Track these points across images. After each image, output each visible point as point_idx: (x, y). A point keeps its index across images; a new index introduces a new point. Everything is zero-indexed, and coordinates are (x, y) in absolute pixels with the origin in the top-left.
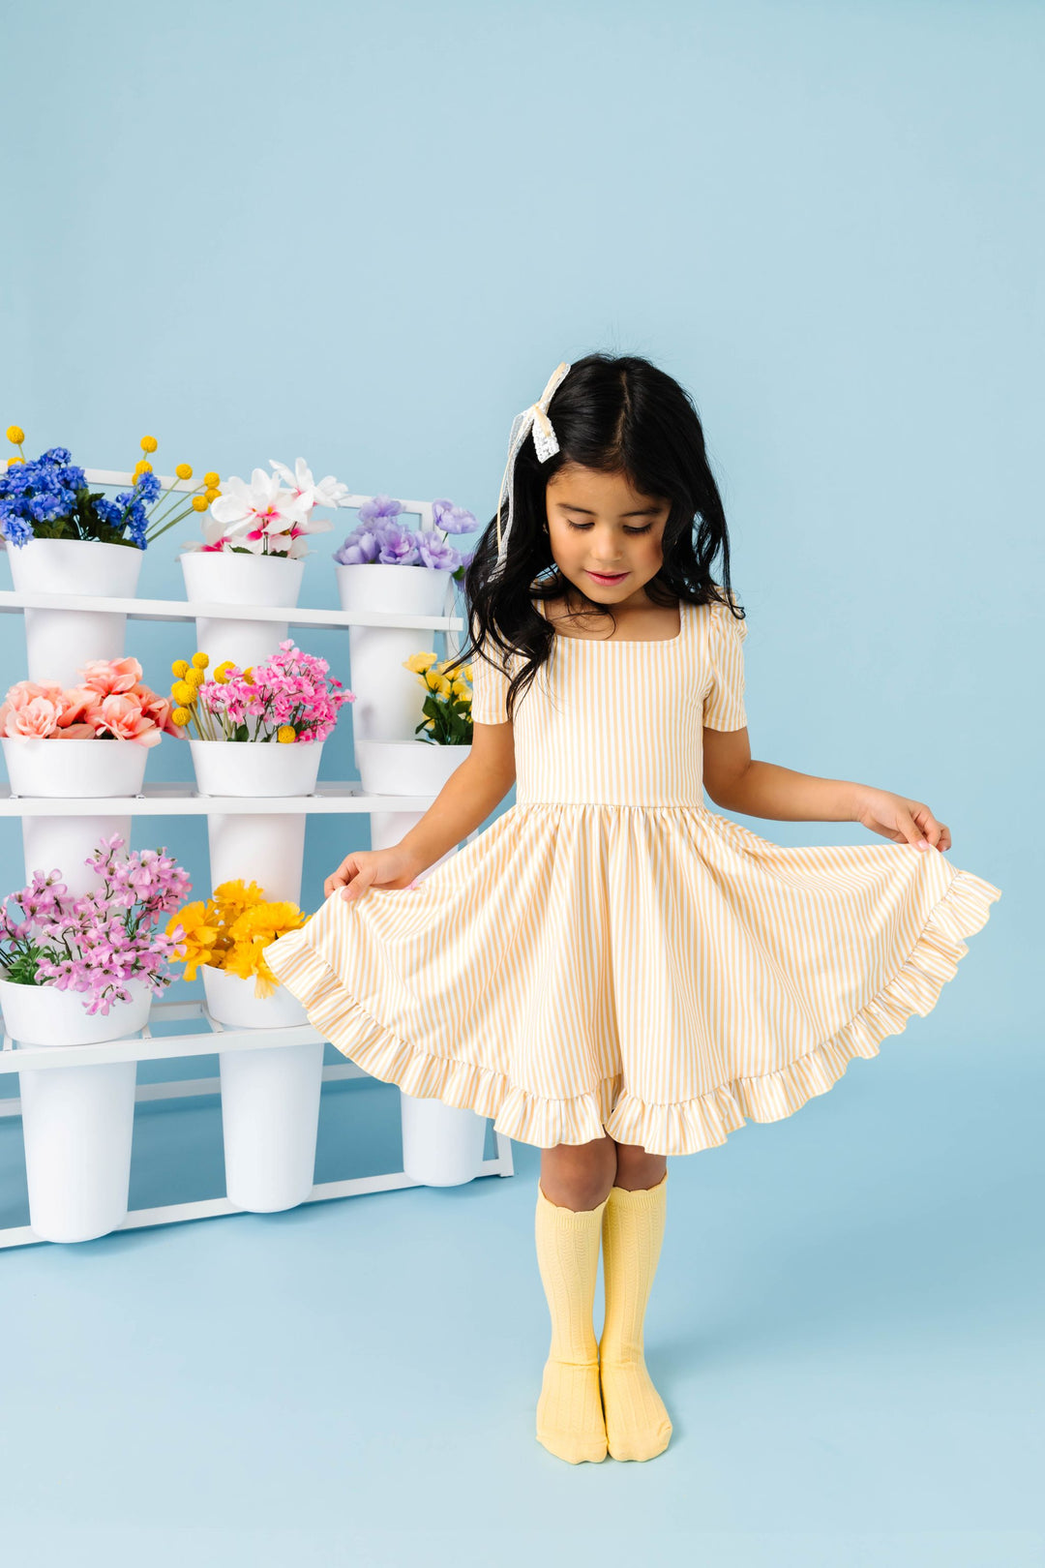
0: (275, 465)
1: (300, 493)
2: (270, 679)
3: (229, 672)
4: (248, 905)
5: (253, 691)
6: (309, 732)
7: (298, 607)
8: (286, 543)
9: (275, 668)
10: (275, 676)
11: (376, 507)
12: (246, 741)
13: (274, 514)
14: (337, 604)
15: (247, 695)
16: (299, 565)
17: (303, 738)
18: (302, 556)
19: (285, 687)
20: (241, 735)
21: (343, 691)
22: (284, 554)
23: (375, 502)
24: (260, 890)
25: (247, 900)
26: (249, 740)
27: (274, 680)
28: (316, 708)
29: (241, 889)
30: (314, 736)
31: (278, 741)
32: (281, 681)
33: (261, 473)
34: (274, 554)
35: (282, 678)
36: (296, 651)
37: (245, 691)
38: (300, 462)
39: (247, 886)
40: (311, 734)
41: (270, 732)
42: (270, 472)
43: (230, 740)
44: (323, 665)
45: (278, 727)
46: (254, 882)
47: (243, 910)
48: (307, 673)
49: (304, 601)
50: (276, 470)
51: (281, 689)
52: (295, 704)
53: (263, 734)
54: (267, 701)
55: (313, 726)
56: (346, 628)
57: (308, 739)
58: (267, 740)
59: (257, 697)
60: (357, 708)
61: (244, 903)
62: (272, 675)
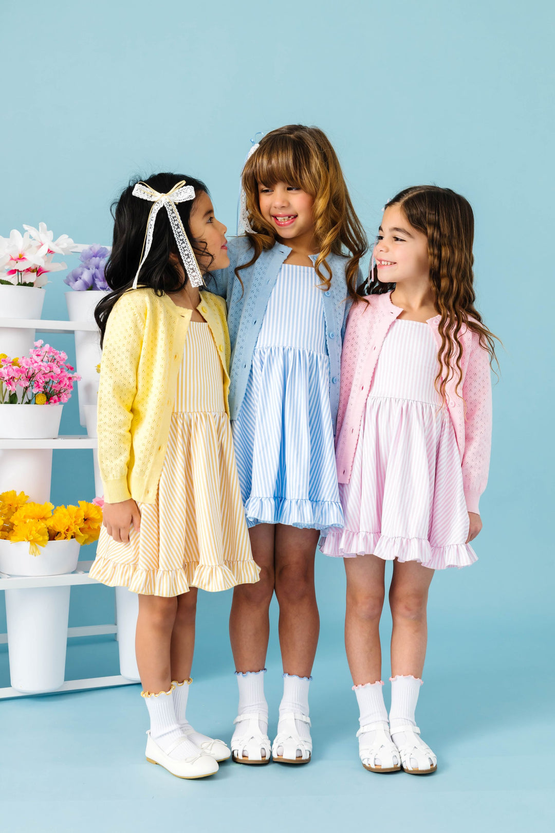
0: (26, 227)
1: (42, 245)
2: (33, 364)
3: (4, 361)
4: (19, 506)
5: (22, 372)
6: (55, 397)
7: (42, 319)
8: (31, 277)
9: (35, 357)
10: (36, 362)
11: (91, 252)
12: (16, 403)
13: (24, 258)
14: (66, 317)
15: (19, 374)
16: (42, 291)
17: (52, 401)
18: (44, 286)
19: (43, 369)
20: (13, 400)
21: (73, 374)
22: (31, 285)
23: (91, 249)
24: (27, 497)
25: (20, 502)
26: (18, 403)
27: (35, 365)
28: (60, 383)
29: (15, 495)
30: (59, 400)
31: (35, 404)
32: (40, 365)
33: (15, 233)
34: (25, 284)
35: (40, 363)
36: (47, 346)
37: (17, 371)
38: (43, 225)
39: (18, 494)
40: (57, 399)
41: (30, 398)
42: (23, 232)
43: (6, 403)
44: (63, 355)
45: (36, 394)
46: (23, 492)
47: (16, 509)
48: (54, 360)
49: (45, 315)
50: (27, 231)
51: (40, 370)
52: (47, 380)
53: (26, 400)
54: (29, 378)
55: (59, 394)
56: (72, 332)
57: (55, 402)
58: (29, 402)
59: (23, 375)
60: (81, 385)
61: (17, 504)
62: (33, 362)
